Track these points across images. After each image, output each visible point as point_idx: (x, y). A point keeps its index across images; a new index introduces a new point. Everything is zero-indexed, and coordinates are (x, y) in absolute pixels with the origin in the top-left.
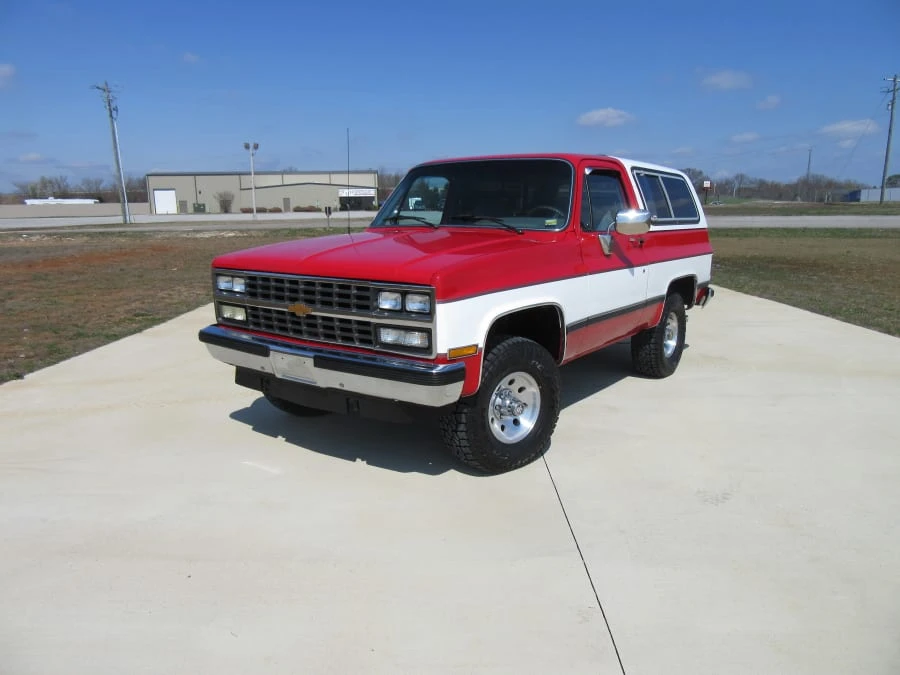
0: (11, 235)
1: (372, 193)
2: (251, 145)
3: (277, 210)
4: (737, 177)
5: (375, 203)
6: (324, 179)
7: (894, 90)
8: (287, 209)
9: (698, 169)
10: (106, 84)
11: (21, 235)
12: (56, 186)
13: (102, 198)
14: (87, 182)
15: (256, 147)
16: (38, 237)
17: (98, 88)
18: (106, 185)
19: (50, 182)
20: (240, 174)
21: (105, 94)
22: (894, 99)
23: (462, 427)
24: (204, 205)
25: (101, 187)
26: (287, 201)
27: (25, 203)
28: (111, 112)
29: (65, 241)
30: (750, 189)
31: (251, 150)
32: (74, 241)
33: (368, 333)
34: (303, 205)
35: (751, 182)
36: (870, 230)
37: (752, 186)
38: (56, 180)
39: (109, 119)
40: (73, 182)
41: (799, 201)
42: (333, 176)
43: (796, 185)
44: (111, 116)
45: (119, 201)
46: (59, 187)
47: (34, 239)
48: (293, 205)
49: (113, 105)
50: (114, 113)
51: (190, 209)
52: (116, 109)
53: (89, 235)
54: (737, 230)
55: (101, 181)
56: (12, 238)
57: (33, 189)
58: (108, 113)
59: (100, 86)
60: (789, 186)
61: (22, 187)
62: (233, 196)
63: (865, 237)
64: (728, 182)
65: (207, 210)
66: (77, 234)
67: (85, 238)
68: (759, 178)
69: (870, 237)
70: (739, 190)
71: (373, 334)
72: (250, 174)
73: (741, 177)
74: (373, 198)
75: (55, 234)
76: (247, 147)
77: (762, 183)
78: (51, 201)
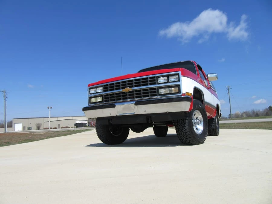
1: (86, 122)
2: (50, 108)
3: (56, 128)
5: (87, 125)
6: (71, 118)
8: (59, 128)
10: (5, 90)
15: (51, 108)
17: (2, 91)
20: (44, 118)
21: (4, 93)
23: (187, 124)
24: (31, 128)
26: (59, 125)
28: (5, 98)
31: (50, 109)
33: (155, 92)
34: (64, 126)
39: (4, 100)
42: (74, 117)
44: (5, 99)
45: (4, 127)
48: (61, 126)
49: (6, 96)
50: (6, 99)
51: (26, 128)
52: (7, 98)
58: (4, 99)
59: (3, 91)
62: (41, 125)
65: (32, 129)
71: (157, 92)
72: (49, 117)
74: (86, 123)
76: (48, 108)
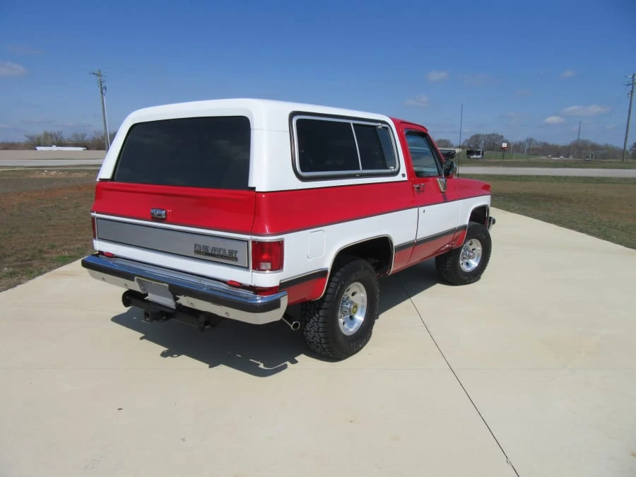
0: (37, 170)
4: (528, 140)
7: (633, 84)
9: (500, 134)
10: (99, 71)
11: (43, 171)
12: (54, 139)
13: (87, 146)
14: (76, 136)
16: (55, 172)
17: (94, 74)
18: (88, 138)
19: (51, 135)
21: (98, 78)
22: (633, 89)
25: (85, 139)
27: (36, 149)
28: (102, 90)
29: (73, 175)
30: (537, 149)
32: (80, 175)
35: (537, 144)
36: (610, 178)
37: (537, 147)
38: (55, 134)
39: (100, 94)
40: (67, 136)
41: (571, 158)
43: (570, 146)
44: (102, 92)
46: (56, 139)
47: (53, 173)
49: (103, 85)
50: (104, 90)
52: (105, 88)
53: (88, 171)
54: (521, 176)
55: (85, 135)
56: (37, 172)
57: (38, 139)
58: (100, 89)
59: (95, 72)
60: (564, 147)
61: (31, 138)
63: (605, 183)
64: (521, 143)
66: (81, 170)
67: (86, 174)
68: (543, 141)
69: (609, 183)
70: (529, 150)
73: (530, 141)
75: (66, 170)
77: (545, 145)
78: (54, 148)
